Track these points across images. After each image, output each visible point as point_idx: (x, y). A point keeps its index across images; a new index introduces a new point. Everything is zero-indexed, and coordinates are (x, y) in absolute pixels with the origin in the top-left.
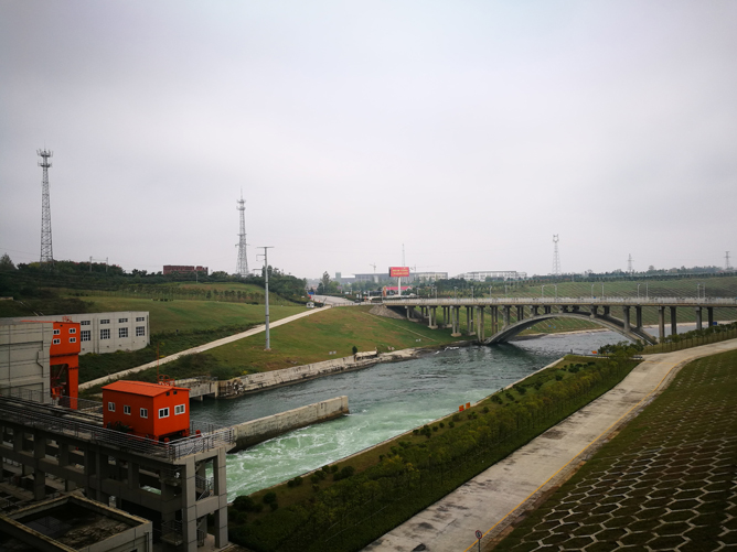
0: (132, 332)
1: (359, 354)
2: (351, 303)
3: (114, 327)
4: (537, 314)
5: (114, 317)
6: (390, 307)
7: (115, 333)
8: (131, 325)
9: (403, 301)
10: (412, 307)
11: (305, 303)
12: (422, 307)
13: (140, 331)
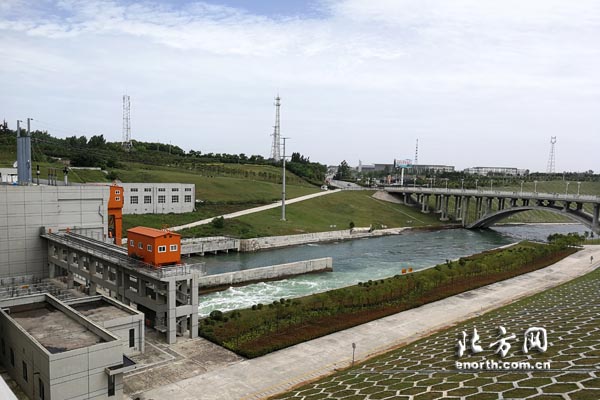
0: (181, 199)
1: (355, 229)
2: (360, 188)
3: (169, 194)
4: (515, 206)
5: (169, 186)
6: (390, 193)
7: (169, 199)
8: (181, 194)
9: (403, 189)
10: (409, 194)
11: (320, 186)
12: (418, 194)
13: (188, 198)
